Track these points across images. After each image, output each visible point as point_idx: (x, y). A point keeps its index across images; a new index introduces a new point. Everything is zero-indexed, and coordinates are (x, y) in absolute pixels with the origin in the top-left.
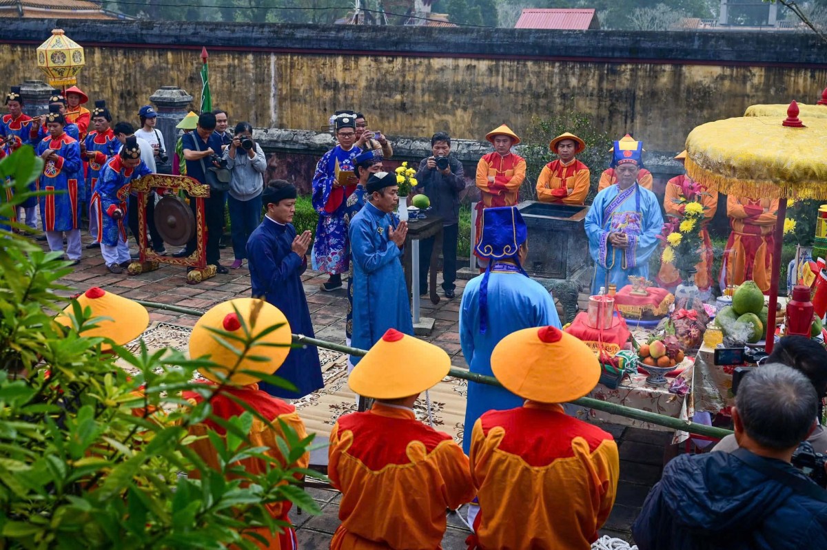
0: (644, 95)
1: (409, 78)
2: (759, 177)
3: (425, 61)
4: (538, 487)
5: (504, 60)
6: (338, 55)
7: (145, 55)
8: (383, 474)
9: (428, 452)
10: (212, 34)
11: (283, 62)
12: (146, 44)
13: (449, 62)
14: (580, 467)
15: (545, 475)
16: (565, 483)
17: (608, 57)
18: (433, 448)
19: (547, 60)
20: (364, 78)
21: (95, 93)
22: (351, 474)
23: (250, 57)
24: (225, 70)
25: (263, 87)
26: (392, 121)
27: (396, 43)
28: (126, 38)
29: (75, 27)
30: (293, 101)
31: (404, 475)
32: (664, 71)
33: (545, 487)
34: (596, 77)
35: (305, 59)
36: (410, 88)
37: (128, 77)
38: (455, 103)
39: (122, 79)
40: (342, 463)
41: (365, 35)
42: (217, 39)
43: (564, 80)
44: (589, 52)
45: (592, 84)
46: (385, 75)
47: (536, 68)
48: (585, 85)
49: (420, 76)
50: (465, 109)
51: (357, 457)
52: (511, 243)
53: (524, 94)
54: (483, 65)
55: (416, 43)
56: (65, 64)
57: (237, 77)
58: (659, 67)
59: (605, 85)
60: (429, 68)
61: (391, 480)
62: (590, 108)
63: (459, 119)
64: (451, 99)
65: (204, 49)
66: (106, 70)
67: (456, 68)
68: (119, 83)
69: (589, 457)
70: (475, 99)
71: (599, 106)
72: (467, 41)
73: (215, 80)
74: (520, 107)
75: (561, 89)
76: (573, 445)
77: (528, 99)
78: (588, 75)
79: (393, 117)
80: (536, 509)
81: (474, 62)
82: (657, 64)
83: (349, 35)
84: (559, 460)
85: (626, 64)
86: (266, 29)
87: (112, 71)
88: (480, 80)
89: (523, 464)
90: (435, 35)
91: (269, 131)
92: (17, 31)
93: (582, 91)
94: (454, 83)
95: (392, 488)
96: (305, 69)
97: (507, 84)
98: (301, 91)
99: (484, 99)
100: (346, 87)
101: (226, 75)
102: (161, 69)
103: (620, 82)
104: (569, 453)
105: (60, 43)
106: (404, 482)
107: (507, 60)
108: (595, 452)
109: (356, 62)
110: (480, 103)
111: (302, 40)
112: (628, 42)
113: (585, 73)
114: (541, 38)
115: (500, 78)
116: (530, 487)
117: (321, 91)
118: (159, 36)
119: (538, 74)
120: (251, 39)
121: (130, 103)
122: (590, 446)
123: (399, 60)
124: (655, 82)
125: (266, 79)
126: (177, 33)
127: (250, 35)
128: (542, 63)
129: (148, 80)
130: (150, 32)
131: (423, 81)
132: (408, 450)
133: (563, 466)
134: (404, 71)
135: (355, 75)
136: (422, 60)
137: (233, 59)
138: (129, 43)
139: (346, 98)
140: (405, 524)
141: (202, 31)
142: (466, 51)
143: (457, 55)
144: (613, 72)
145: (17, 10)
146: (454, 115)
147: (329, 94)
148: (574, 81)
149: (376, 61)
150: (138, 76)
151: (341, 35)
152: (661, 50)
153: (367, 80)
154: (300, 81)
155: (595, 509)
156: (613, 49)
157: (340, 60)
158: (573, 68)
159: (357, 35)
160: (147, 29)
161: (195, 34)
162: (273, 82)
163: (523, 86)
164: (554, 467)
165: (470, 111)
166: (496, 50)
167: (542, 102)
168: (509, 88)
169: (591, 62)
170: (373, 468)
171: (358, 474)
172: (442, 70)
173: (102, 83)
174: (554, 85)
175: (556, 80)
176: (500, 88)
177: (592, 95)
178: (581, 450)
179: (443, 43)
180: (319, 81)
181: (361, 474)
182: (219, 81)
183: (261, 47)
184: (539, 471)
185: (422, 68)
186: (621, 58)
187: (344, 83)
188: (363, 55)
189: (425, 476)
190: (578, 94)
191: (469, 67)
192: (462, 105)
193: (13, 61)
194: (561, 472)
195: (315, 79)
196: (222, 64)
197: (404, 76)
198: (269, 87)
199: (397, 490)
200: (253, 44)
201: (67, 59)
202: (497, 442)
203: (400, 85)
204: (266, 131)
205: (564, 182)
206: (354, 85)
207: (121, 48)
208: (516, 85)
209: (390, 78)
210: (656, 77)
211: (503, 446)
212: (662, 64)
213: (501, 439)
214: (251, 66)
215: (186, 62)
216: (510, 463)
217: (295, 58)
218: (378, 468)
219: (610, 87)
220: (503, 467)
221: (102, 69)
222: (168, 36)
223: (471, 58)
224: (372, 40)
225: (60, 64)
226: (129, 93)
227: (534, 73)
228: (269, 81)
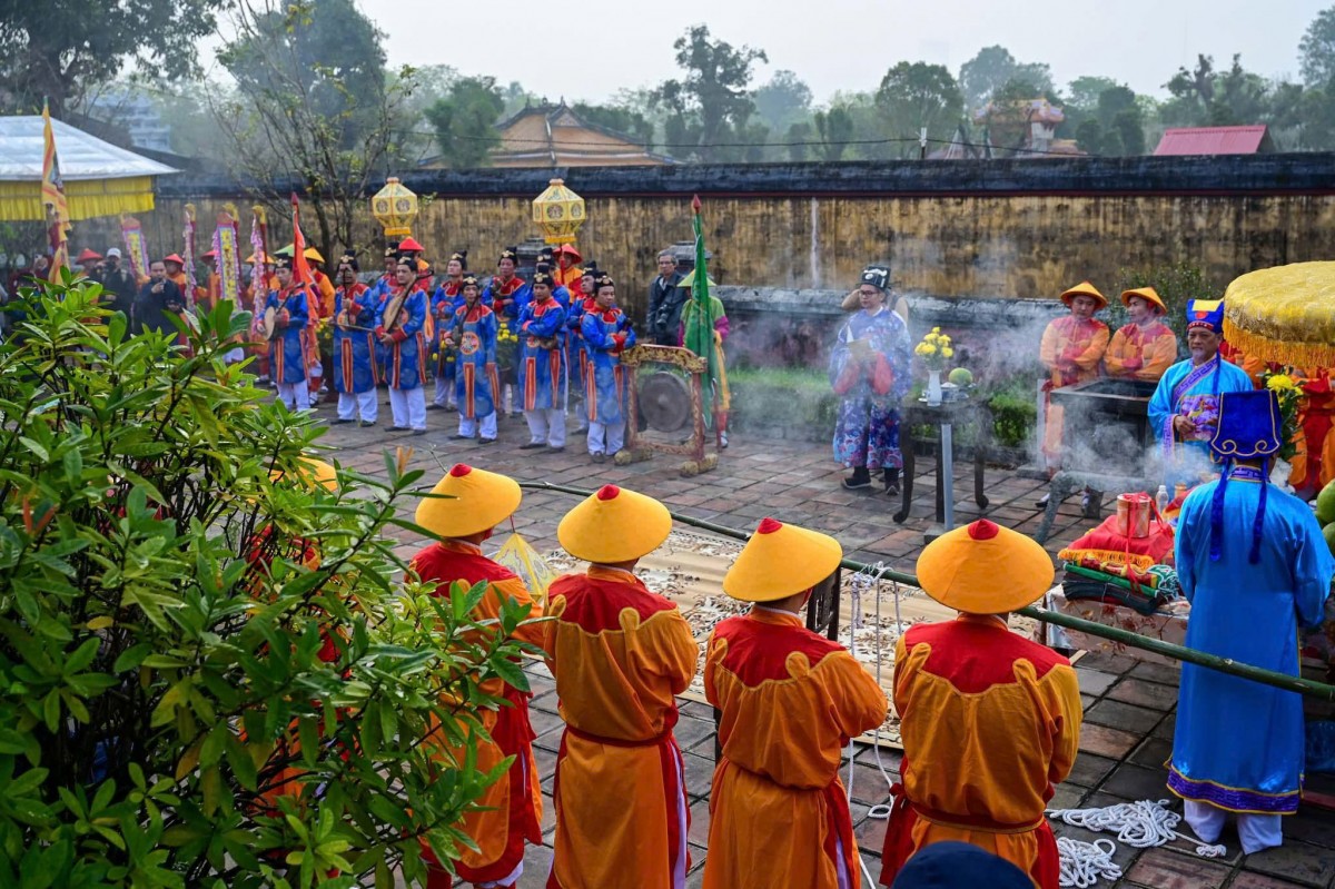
0: (1300, 237)
1: (983, 223)
2: (1310, 339)
3: (1003, 202)
4: (971, 720)
5: (1105, 197)
6: (893, 197)
7: (665, 204)
8: (760, 691)
9: (812, 666)
10: (743, 178)
11: (827, 208)
12: (665, 191)
13: (1034, 202)
14: (1024, 696)
15: (980, 703)
16: (1005, 717)
17: (1247, 189)
18: (818, 660)
19: (1161, 196)
20: (925, 225)
21: (609, 251)
22: (727, 691)
23: (788, 203)
24: (758, 220)
25: (802, 240)
26: (961, 277)
27: (966, 181)
28: (645, 187)
29: (588, 175)
30: (838, 255)
31: (783, 692)
32: (1327, 204)
33: (979, 718)
34: (1232, 216)
35: (853, 204)
36: (985, 236)
37: (645, 232)
38: (1043, 254)
39: (639, 234)
40: (718, 676)
41: (926, 172)
42: (749, 183)
43: (1187, 220)
44: (1220, 182)
45: (1226, 224)
46: (952, 221)
47: (1149, 206)
48: (1216, 226)
49: (996, 221)
50: (1055, 261)
51: (732, 670)
52: (1269, 437)
53: (1133, 239)
54: (1078, 204)
55: (992, 180)
56: (562, 219)
57: (772, 228)
58: (1319, 200)
59: (1244, 226)
60: (1008, 211)
61: (770, 699)
62: (1225, 256)
63: (1047, 273)
64: (1037, 249)
65: (696, 196)
66: (622, 224)
67: (1043, 209)
68: (636, 239)
69: (1036, 684)
70: (1068, 248)
71: (1237, 254)
72: (1057, 174)
73: (746, 232)
74: (1128, 257)
75: (1184, 233)
76: (1015, 667)
77: (1139, 247)
78: (1220, 213)
79: (963, 273)
80: (969, 748)
81: (1066, 201)
82: (1317, 195)
83: (907, 172)
84: (997, 686)
85: (1272, 197)
86: (806, 170)
87: (628, 225)
88: (1074, 223)
89: (952, 689)
90: (1016, 169)
91: (801, 293)
92: (525, 183)
93: (1213, 234)
94: (1040, 228)
95: (771, 709)
96: (853, 216)
97: (1110, 227)
98: (849, 243)
99: (1081, 247)
100: (904, 236)
101: (758, 226)
102: (684, 221)
103: (1265, 221)
104: (1010, 678)
105: (556, 196)
106: (785, 701)
107: (1110, 196)
108: (1044, 678)
109: (916, 206)
110: (1075, 253)
111: (849, 180)
112: (1275, 168)
113: (1215, 210)
114: (1155, 167)
115: (1101, 220)
116: (961, 720)
117: (873, 243)
118: (683, 182)
119: (1152, 214)
120: (787, 182)
121: (649, 262)
122: (1038, 671)
123: (970, 201)
124: (1315, 219)
125: (806, 229)
126: (702, 177)
127: (786, 177)
128: (1156, 200)
129: (670, 233)
130: (673, 178)
131: (1001, 227)
132: (788, 663)
133: (1001, 694)
134: (975, 215)
135: (915, 221)
136: (999, 200)
137: (768, 206)
138: (646, 191)
139: (903, 250)
140: (788, 753)
141: (732, 174)
142: (1055, 187)
143: (1043, 191)
144: (1255, 208)
145: (550, 157)
146: (1041, 269)
147: (883, 246)
148: (1200, 222)
149: (941, 203)
150: (657, 230)
151: (897, 172)
152: (1321, 176)
153: (930, 227)
154: (848, 231)
155: (1046, 753)
156: (1254, 178)
157: (896, 204)
158: (1199, 204)
159: (916, 172)
160: (668, 174)
161: (723, 179)
162: (814, 233)
163: (1132, 229)
164: (990, 694)
165: (1062, 263)
166: (1094, 184)
167: (1159, 249)
168: (1113, 233)
169: (1224, 196)
170: (751, 683)
171: (734, 690)
172: (1025, 212)
173: (617, 240)
174: (1173, 228)
175: (1177, 220)
176: (1101, 232)
177: (1226, 238)
178: (1025, 675)
179: (1026, 178)
180: (870, 230)
181: (737, 692)
182: (750, 233)
183: (801, 191)
184: (971, 699)
185: (999, 211)
186: (1265, 189)
187: (901, 232)
188: (924, 197)
189: (810, 694)
190: (1207, 238)
191: (1059, 208)
192: (1051, 255)
193: (520, 218)
194: (999, 700)
195: (865, 229)
196: (754, 213)
197: (976, 222)
198: (809, 238)
199: (777, 710)
200: (790, 188)
201: (564, 213)
202: (920, 662)
203: (972, 233)
204: (797, 293)
205: (1140, 350)
206: (914, 234)
207: (639, 198)
208: (1123, 230)
209: (959, 224)
210: (1316, 213)
211: (929, 667)
212: (1323, 195)
213: (926, 657)
214: (789, 214)
215: (712, 212)
216: (936, 687)
217: (841, 203)
218: (754, 685)
219: (1251, 228)
220: (927, 693)
221: (617, 223)
222: (692, 182)
223: (1062, 196)
224: (935, 178)
225: (557, 219)
226: (647, 250)
227: (1146, 212)
228: (810, 233)
